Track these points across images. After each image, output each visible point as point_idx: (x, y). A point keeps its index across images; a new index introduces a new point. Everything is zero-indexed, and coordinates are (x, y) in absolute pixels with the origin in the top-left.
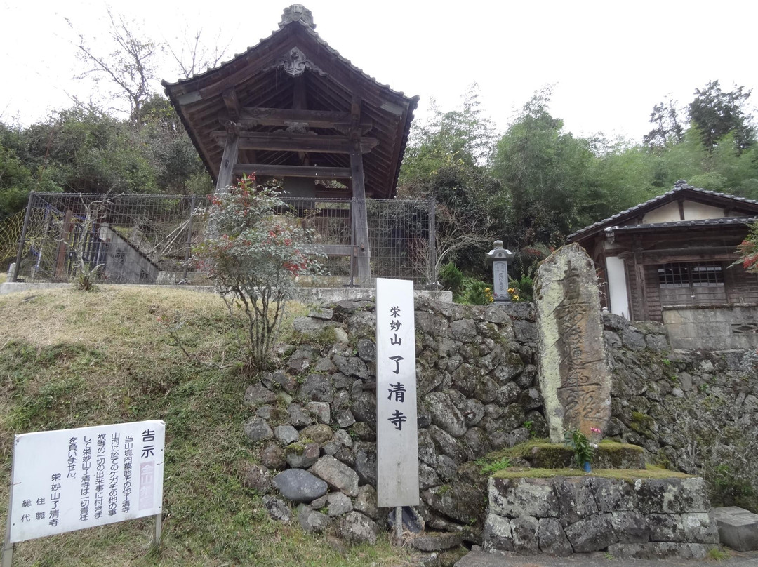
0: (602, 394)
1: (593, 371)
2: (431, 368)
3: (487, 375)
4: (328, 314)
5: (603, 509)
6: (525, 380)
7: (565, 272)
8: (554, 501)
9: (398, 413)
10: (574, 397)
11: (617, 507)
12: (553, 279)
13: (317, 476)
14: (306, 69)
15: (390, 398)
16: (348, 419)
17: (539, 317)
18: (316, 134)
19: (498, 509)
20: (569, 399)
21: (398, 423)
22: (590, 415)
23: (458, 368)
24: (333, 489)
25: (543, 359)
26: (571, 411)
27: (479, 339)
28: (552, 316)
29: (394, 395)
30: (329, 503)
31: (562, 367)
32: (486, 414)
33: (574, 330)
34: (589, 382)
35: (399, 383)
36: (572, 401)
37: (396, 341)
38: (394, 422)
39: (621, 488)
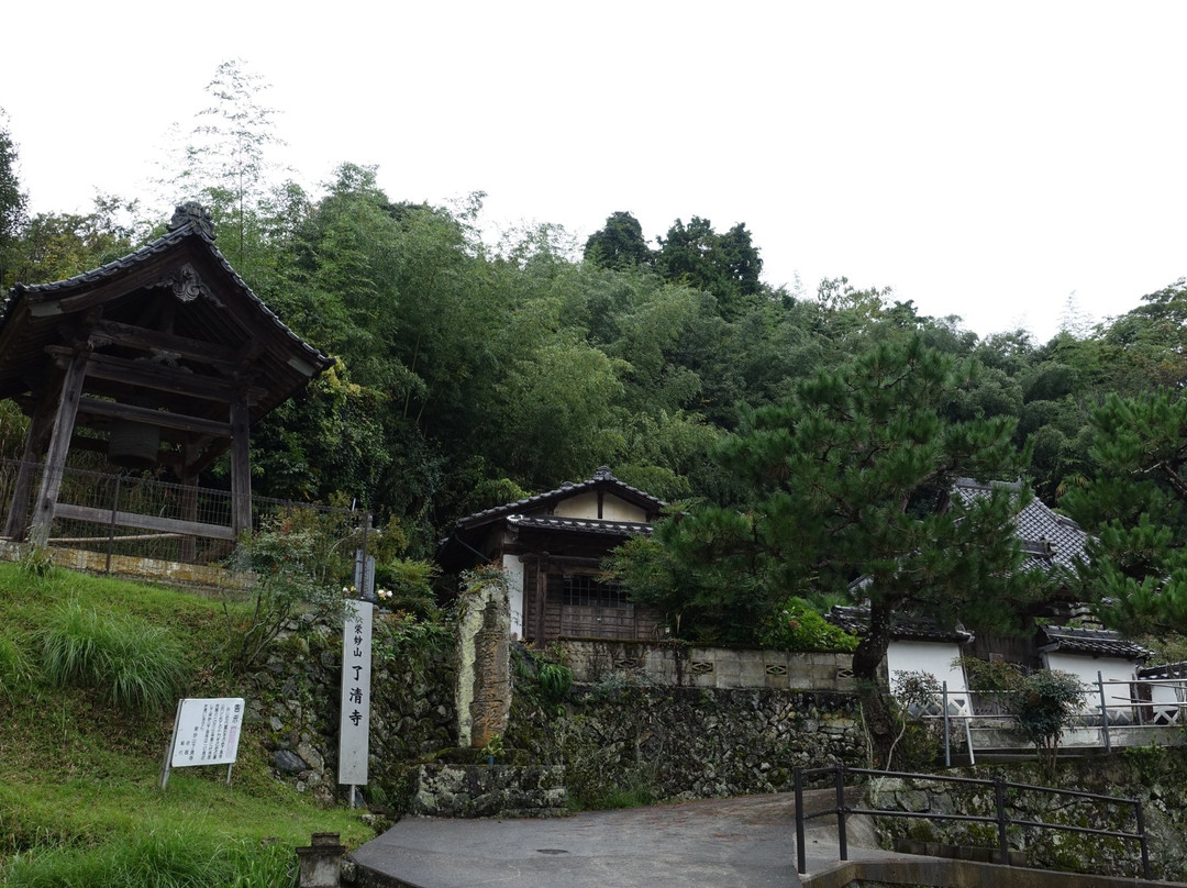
0: (504, 709)
1: (499, 690)
7: (487, 604)
8: (467, 782)
9: (356, 712)
10: (482, 710)
12: (476, 609)
13: (299, 756)
14: (200, 295)
15: (351, 700)
17: (461, 642)
18: (191, 372)
19: (426, 786)
20: (478, 712)
21: (356, 720)
22: (492, 726)
24: (309, 768)
26: (479, 721)
28: (472, 641)
29: (354, 697)
30: (308, 777)
31: (475, 685)
33: (488, 654)
34: (495, 699)
35: (357, 689)
36: (480, 714)
37: (358, 654)
38: (353, 719)
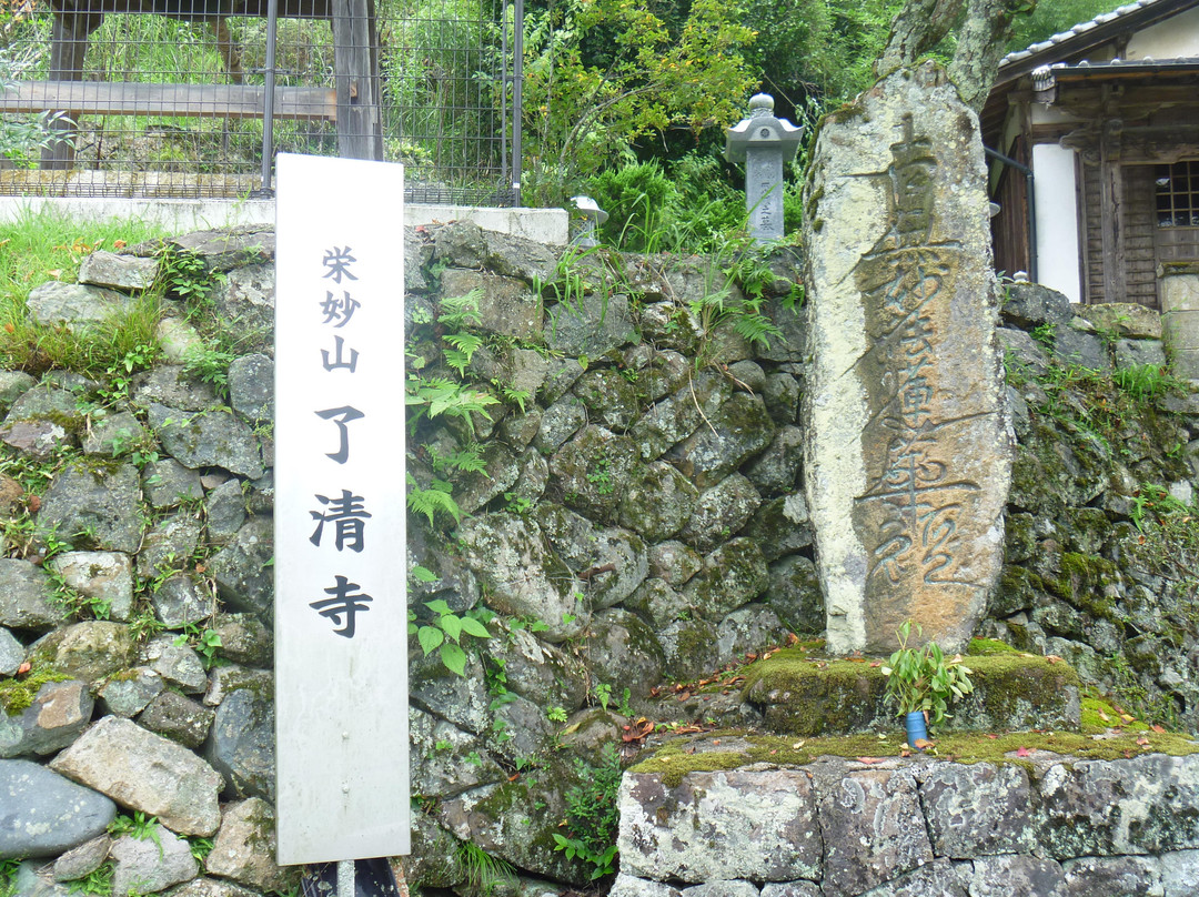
0: (982, 512)
1: (959, 447)
2: (482, 441)
3: (661, 458)
4: (141, 274)
5: (947, 852)
6: (773, 470)
7: (894, 148)
8: (809, 835)
9: (343, 585)
10: (901, 521)
11: (987, 847)
12: (857, 170)
13: (78, 781)
15: (316, 539)
16: (190, 602)
17: (814, 288)
19: (643, 861)
20: (886, 529)
21: (343, 616)
22: (941, 573)
23: (571, 438)
25: (815, 410)
26: (890, 561)
27: (641, 354)
28: (850, 284)
29: (330, 529)
30: (117, 862)
31: (870, 434)
32: (654, 571)
33: (912, 325)
34: (946, 479)
35: (347, 494)
36: (894, 535)
37: (340, 360)
38: (332, 614)
39: (1004, 792)
